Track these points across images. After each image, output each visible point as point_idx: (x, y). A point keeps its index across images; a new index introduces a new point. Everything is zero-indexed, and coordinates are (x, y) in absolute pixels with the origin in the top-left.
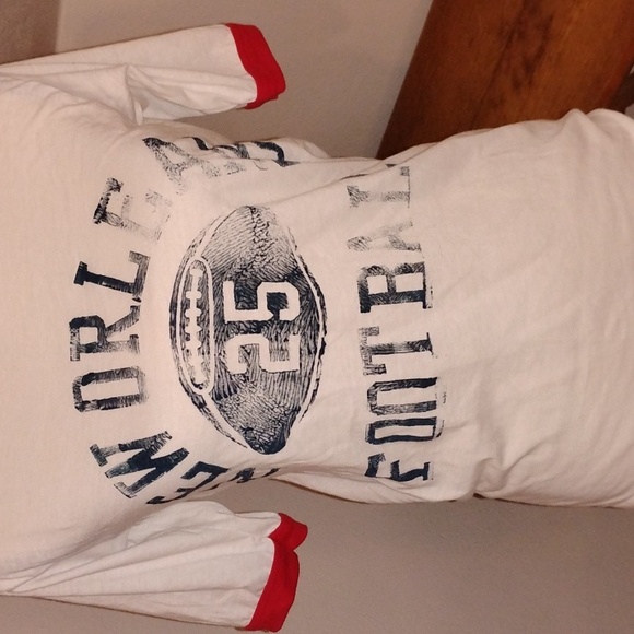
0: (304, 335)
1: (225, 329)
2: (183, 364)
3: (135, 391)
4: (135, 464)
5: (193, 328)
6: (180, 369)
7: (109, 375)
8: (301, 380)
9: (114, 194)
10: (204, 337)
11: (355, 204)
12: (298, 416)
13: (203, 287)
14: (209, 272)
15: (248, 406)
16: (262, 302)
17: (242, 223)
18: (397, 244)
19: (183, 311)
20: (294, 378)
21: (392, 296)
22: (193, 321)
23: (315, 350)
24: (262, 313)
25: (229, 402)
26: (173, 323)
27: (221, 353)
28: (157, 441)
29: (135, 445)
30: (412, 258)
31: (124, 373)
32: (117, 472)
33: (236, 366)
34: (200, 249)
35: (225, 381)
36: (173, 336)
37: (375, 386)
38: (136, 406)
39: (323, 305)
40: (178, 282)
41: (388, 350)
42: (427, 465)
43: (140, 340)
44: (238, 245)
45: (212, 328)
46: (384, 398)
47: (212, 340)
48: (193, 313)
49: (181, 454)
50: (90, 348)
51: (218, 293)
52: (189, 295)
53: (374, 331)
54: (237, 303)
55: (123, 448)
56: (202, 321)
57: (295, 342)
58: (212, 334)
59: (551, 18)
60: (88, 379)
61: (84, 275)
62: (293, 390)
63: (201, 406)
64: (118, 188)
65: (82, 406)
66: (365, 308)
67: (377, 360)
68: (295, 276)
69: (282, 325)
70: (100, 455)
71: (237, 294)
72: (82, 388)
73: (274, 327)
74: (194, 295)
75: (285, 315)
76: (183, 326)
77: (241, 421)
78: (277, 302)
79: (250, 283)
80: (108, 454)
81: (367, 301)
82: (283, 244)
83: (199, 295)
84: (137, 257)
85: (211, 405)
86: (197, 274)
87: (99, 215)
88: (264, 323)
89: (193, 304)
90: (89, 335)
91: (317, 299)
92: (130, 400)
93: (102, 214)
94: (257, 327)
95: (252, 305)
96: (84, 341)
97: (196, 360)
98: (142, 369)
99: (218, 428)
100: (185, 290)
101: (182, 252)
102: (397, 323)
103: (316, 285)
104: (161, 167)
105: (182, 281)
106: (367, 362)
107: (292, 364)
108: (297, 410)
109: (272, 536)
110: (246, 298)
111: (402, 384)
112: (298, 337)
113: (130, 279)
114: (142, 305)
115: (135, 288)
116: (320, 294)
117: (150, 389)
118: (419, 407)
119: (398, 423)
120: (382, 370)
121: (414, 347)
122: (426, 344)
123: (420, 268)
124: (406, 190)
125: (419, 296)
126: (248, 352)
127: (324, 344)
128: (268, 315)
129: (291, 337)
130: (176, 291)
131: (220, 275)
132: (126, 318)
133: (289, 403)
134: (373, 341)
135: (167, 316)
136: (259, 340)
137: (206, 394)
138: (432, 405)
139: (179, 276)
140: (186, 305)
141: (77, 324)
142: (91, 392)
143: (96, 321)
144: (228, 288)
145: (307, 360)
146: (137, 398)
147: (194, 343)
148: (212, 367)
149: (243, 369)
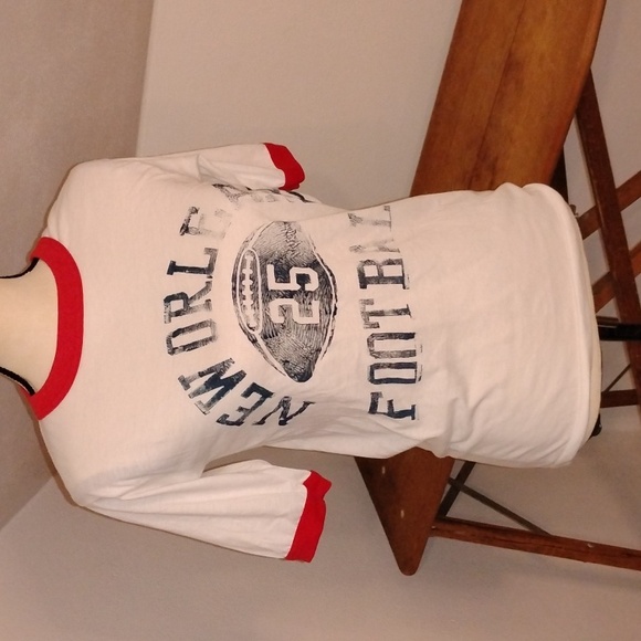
0: (322, 300)
1: (269, 295)
2: (241, 314)
3: (210, 335)
4: (210, 385)
5: (247, 292)
6: (239, 317)
7: (191, 328)
8: (321, 330)
9: (193, 217)
10: (255, 298)
11: (354, 224)
12: (320, 356)
13: (253, 266)
14: (257, 259)
15: (286, 345)
16: (293, 279)
17: (278, 230)
18: (383, 249)
19: (241, 281)
20: (316, 328)
21: (380, 279)
22: (248, 288)
23: (330, 311)
24: (293, 285)
25: (273, 341)
26: (234, 289)
27: (266, 309)
28: (225, 365)
29: (210, 371)
30: (394, 256)
31: (201, 325)
32: (197, 393)
33: (277, 319)
34: (251, 244)
35: (269, 327)
36: (234, 297)
37: (372, 336)
38: (210, 344)
39: (334, 283)
40: (237, 262)
41: (381, 314)
42: (413, 407)
43: (212, 302)
44: (277, 244)
45: (260, 293)
46: (379, 345)
47: (260, 301)
48: (247, 282)
49: (241, 375)
50: (178, 313)
51: (264, 272)
52: (244, 271)
53: (370, 302)
54: (276, 278)
55: (201, 374)
56: (253, 288)
57: (316, 305)
58: (260, 296)
59: (497, 159)
61: (173, 268)
62: (316, 336)
63: (254, 341)
64: (197, 211)
65: (173, 351)
66: (363, 286)
67: (373, 319)
68: (314, 265)
69: (307, 293)
70: (185, 383)
72: (173, 340)
73: (302, 295)
74: (248, 272)
75: (308, 287)
76: (241, 291)
78: (303, 279)
79: (285, 267)
80: (191, 381)
81: (364, 282)
82: (306, 245)
83: (251, 272)
84: (209, 251)
85: (260, 341)
86: (249, 259)
87: (183, 230)
88: (295, 292)
89: (247, 277)
90: (177, 305)
91: (330, 278)
92: (206, 341)
93: (185, 229)
94: (291, 294)
95: (286, 280)
96: (173, 310)
97: (250, 312)
98: (214, 320)
99: (265, 357)
100: (242, 268)
101: (239, 245)
102: (385, 297)
103: (329, 270)
104: (225, 196)
105: (240, 262)
106: (366, 320)
107: (315, 319)
108: (319, 350)
110: (282, 275)
111: (391, 336)
112: (318, 302)
113: (205, 265)
114: (214, 280)
115: (209, 270)
116: (332, 275)
117: (219, 332)
118: (403, 354)
119: (390, 366)
120: (377, 326)
121: (398, 312)
122: (406, 311)
123: (400, 262)
124: (388, 219)
125: (400, 280)
126: (284, 310)
127: (336, 308)
128: (298, 287)
129: (313, 302)
130: (236, 268)
131: (265, 261)
132: (203, 290)
133: (313, 345)
134: (369, 308)
136: (292, 302)
137: (257, 334)
138: (413, 353)
139: (238, 260)
140: (242, 278)
142: (178, 342)
143: (183, 296)
144: (270, 269)
145: (325, 318)
146: (211, 339)
147: (248, 302)
148: (261, 317)
149: (281, 320)
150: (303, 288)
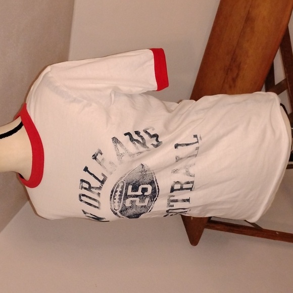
1: (127, 196)
2: (112, 205)
3: (97, 206)
4: (94, 218)
5: (117, 197)
7: (90, 198)
8: (147, 208)
9: (99, 155)
10: (120, 199)
11: (177, 161)
13: (122, 187)
14: (125, 184)
15: (130, 212)
16: (140, 190)
18: (187, 173)
19: (115, 193)
20: (145, 207)
22: (118, 195)
23: (153, 200)
25: (124, 212)
26: (111, 195)
27: (124, 202)
28: (101, 218)
31: (94, 200)
32: (88, 217)
33: (128, 205)
34: (123, 178)
35: (124, 208)
36: (111, 198)
37: (169, 209)
38: (97, 209)
40: (115, 186)
41: (176, 201)
43: (101, 195)
45: (123, 197)
47: (122, 200)
48: (118, 193)
50: (85, 188)
51: (127, 189)
53: (173, 196)
54: (132, 191)
55: (91, 214)
56: (120, 195)
57: (147, 200)
60: (84, 195)
63: (116, 214)
64: (101, 154)
66: (172, 192)
67: (172, 204)
68: (152, 183)
69: (144, 196)
70: (84, 212)
71: (132, 189)
72: (82, 196)
73: (142, 197)
74: (119, 189)
75: (146, 194)
76: (114, 196)
78: (144, 190)
79: (137, 186)
80: (87, 213)
81: (172, 190)
83: (121, 189)
84: (103, 175)
85: (119, 214)
86: (121, 185)
87: (94, 157)
88: (139, 195)
91: (157, 190)
92: (95, 207)
94: (137, 196)
95: (137, 191)
96: (84, 186)
97: (117, 204)
98: (100, 201)
100: (117, 188)
103: (158, 186)
104: (116, 154)
106: (169, 204)
107: (146, 203)
110: (135, 189)
111: (178, 209)
113: (101, 179)
114: (103, 187)
115: (102, 182)
116: (158, 189)
120: (172, 206)
121: (184, 201)
122: (188, 200)
123: (192, 182)
124: (196, 154)
126: (132, 202)
127: (156, 199)
129: (147, 198)
130: (114, 188)
131: (128, 184)
132: (97, 188)
134: (172, 198)
135: (110, 193)
136: (137, 199)
137: (118, 212)
138: (186, 212)
139: (116, 185)
140: (116, 192)
141: (82, 181)
142: (84, 198)
143: (88, 183)
144: (130, 187)
145: (150, 203)
146: (97, 207)
147: (117, 200)
148: (121, 206)
149: (130, 205)
150: (143, 193)
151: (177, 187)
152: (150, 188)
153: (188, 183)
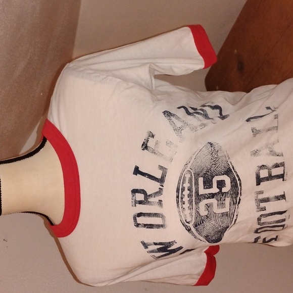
0: (232, 197)
1: (199, 197)
2: (182, 214)
3: (161, 223)
4: (159, 250)
5: (186, 199)
6: (181, 216)
7: (149, 215)
8: (230, 216)
9: (151, 139)
10: (191, 202)
11: (255, 135)
13: (190, 181)
14: (193, 175)
15: (208, 228)
16: (215, 184)
18: (273, 153)
19: (182, 192)
20: (227, 215)
21: (270, 177)
22: (186, 196)
23: (236, 202)
24: (215, 190)
25: (200, 227)
26: (178, 197)
27: (198, 208)
28: (170, 244)
29: (160, 244)
31: (156, 215)
32: (152, 251)
33: (203, 212)
34: (189, 165)
35: (199, 219)
36: (178, 202)
37: (261, 216)
38: (161, 229)
39: (240, 184)
40: (180, 180)
41: (267, 200)
42: (277, 237)
43: (163, 202)
44: (205, 161)
45: (194, 198)
46: (263, 220)
47: (194, 203)
48: (186, 192)
50: (141, 202)
51: (197, 183)
52: (184, 185)
53: (261, 192)
54: (204, 186)
55: (156, 244)
56: (190, 196)
57: (228, 201)
58: (194, 201)
60: (140, 215)
61: (137, 171)
62: (226, 221)
63: (189, 230)
64: (153, 136)
65: (138, 225)
66: (258, 184)
67: (262, 205)
68: (228, 172)
69: (223, 194)
70: (145, 245)
71: (204, 182)
72: (137, 218)
73: (220, 195)
74: (187, 185)
75: (224, 190)
76: (182, 198)
77: (205, 233)
78: (221, 184)
79: (210, 177)
80: (149, 245)
81: (259, 181)
83: (189, 185)
84: (161, 168)
85: (193, 230)
86: (188, 176)
87: (144, 147)
88: (215, 194)
89: (186, 189)
91: (238, 182)
92: (159, 226)
93: (145, 146)
94: (212, 196)
95: (210, 186)
96: (138, 199)
97: (187, 212)
98: (164, 214)
99: (195, 237)
100: (183, 183)
101: (182, 167)
102: (271, 189)
103: (238, 176)
104: (173, 129)
105: (182, 179)
106: (258, 206)
107: (226, 209)
108: (228, 227)
109: (205, 252)
110: (208, 184)
111: (272, 214)
112: (230, 198)
113: (159, 176)
114: (164, 188)
115: (161, 180)
116: (239, 180)
117: (167, 223)
120: (264, 209)
121: (278, 198)
122: (283, 197)
123: (283, 164)
124: (276, 125)
125: (282, 176)
126: (208, 206)
127: (240, 200)
128: (218, 190)
129: (227, 199)
130: (179, 183)
131: (197, 175)
132: (157, 192)
133: (224, 225)
134: (261, 197)
135: (175, 194)
136: (213, 201)
137: (191, 225)
139: (180, 178)
140: (183, 190)
141: (135, 191)
142: (141, 220)
143: (143, 192)
144: (201, 180)
146: (162, 226)
147: (186, 205)
148: (194, 214)
149: (206, 213)
150: (221, 189)
151: (264, 174)
152: (227, 180)
153: (277, 166)
